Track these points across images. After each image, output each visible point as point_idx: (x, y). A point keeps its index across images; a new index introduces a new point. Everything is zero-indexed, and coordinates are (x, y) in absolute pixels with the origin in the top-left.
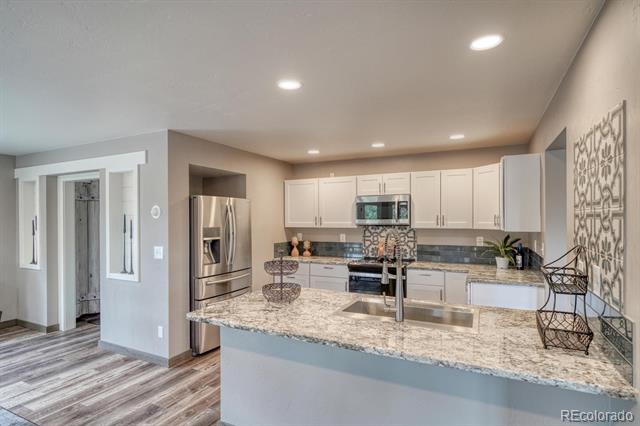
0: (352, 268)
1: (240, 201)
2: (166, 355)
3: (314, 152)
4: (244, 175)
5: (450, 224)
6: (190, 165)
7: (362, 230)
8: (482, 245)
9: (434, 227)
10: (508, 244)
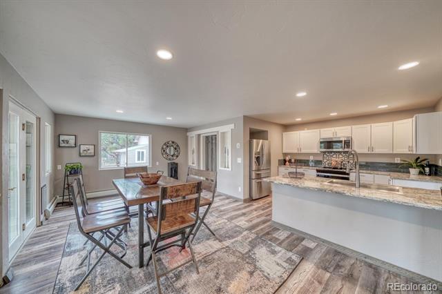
0: (318, 171)
1: (265, 141)
2: (242, 198)
3: (299, 120)
4: (267, 131)
5: (377, 151)
6: (250, 129)
7: (322, 154)
8: (399, 162)
9: (367, 152)
10: (418, 161)
